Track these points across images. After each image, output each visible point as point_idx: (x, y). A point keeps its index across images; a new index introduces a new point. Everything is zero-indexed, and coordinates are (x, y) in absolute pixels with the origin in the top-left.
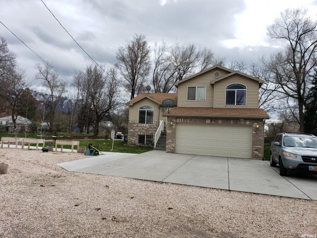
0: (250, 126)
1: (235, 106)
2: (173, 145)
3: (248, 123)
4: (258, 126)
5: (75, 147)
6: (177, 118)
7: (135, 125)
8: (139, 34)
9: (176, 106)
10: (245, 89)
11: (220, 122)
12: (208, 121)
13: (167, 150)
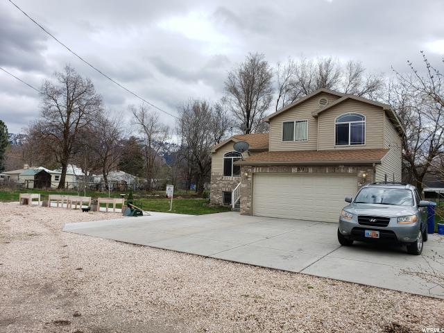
0: (354, 175)
1: (349, 146)
2: (249, 204)
3: (350, 170)
4: (364, 175)
5: (119, 206)
6: (253, 166)
7: (219, 179)
8: (254, 53)
9: (267, 150)
10: (364, 120)
11: (311, 170)
12: (294, 170)
13: (242, 211)
